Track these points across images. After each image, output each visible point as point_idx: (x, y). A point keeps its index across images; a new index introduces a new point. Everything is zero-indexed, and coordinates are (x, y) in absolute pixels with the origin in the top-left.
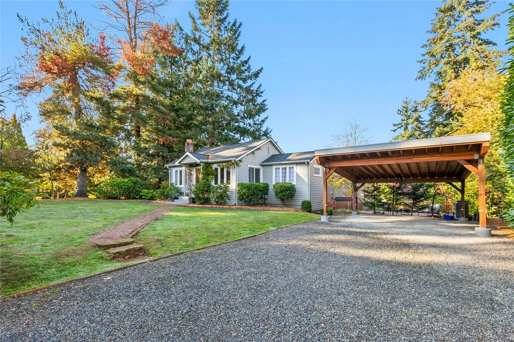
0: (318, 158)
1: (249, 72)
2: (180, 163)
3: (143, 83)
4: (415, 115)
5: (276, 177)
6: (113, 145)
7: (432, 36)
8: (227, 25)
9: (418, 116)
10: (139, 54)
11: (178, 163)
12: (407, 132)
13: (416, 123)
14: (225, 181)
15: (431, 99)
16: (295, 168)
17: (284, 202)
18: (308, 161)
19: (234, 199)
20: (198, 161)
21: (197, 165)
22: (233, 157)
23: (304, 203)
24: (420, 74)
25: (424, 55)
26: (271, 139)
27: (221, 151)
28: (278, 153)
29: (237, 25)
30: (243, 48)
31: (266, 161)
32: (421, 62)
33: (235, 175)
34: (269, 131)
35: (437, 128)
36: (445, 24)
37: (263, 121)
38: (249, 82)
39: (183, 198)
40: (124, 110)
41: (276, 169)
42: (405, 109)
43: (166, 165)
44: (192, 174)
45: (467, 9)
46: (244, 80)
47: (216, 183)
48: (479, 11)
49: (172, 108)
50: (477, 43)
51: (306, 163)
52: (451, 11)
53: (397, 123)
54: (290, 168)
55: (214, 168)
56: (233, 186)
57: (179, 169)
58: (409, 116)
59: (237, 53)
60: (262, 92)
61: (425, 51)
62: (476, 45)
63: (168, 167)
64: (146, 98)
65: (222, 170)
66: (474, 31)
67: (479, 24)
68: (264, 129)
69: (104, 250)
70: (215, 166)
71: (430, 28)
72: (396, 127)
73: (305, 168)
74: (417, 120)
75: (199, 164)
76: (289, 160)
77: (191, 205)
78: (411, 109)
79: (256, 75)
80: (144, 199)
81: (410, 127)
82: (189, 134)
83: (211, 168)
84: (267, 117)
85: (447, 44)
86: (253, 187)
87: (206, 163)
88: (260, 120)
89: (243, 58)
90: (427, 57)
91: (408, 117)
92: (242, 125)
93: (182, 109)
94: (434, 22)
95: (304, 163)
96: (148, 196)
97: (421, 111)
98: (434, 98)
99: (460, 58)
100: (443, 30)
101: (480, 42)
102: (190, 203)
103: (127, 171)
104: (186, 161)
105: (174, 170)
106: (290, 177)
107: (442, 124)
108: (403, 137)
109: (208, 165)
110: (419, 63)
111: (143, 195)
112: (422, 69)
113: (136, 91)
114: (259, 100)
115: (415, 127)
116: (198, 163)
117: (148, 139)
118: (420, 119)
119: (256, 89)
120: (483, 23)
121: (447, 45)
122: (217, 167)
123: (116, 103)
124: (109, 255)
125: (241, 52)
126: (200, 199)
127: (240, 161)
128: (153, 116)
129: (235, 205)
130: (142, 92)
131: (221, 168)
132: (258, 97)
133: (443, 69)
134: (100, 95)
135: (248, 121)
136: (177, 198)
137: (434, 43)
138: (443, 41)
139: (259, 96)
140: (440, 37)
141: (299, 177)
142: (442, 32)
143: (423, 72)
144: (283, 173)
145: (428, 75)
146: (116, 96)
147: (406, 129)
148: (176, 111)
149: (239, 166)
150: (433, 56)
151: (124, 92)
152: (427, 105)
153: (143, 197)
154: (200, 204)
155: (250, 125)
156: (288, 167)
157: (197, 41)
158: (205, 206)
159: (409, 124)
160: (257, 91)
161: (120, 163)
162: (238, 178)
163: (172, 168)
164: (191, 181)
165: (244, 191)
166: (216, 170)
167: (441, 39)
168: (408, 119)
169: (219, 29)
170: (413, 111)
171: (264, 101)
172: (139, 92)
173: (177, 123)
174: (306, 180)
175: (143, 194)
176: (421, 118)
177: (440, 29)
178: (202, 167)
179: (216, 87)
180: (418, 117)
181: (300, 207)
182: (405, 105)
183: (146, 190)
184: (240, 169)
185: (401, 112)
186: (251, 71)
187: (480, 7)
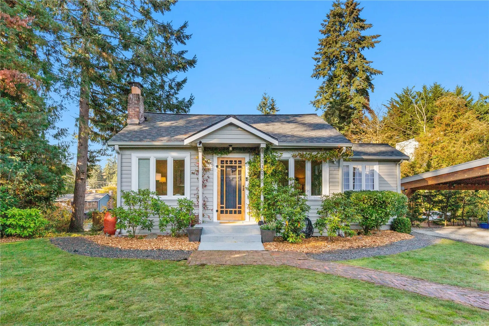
2: (199, 140)
11: (194, 141)
14: (308, 188)
15: (324, 100)
16: (376, 166)
20: (271, 141)
44: (207, 170)
51: (401, 161)
57: (153, 155)
70: (283, 156)
73: (393, 168)
105: (135, 156)
106: (367, 180)
116: (263, 146)
131: (298, 162)
141: (383, 182)
144: (354, 174)
156: (363, 165)
164: (205, 186)
166: (285, 164)
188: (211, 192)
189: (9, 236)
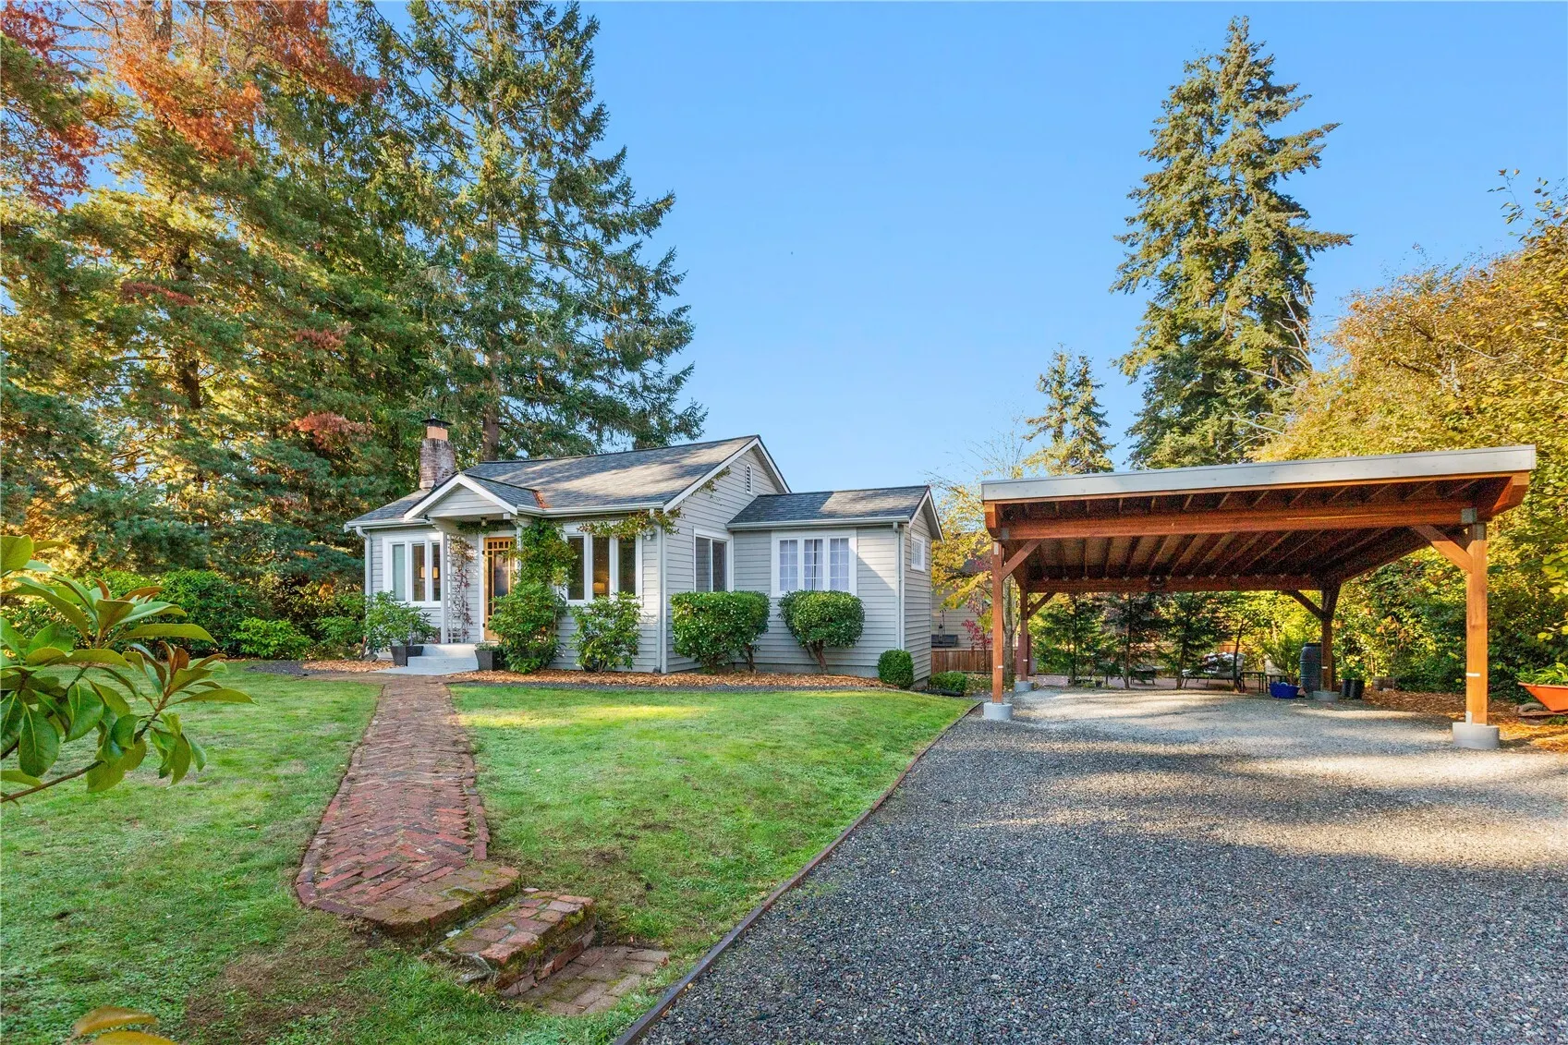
0: (993, 510)
1: (626, 204)
2: (424, 514)
3: (214, 188)
4: (1082, 397)
5: (783, 571)
6: (83, 432)
7: (1157, 167)
8: (542, 20)
9: (1090, 399)
10: (189, 64)
11: (418, 516)
12: (1061, 445)
13: (1083, 419)
14: (614, 585)
15: (1148, 351)
16: (853, 542)
17: (820, 657)
18: (905, 517)
19: (654, 652)
20: (507, 509)
21: (497, 523)
22: (648, 499)
23: (886, 660)
24: (1121, 277)
25: (1133, 220)
26: (756, 441)
27: (577, 477)
28: (772, 491)
29: (582, 26)
30: (599, 114)
31: (743, 516)
32: (1124, 240)
33: (657, 563)
34: (699, 414)
35: (1168, 437)
36: (1190, 137)
37: (677, 380)
38: (626, 240)
39: (443, 653)
40: (128, 291)
41: (783, 543)
42: (1056, 377)
43: (351, 523)
44: (469, 559)
45: (1246, 104)
46: (611, 230)
47: (576, 592)
48: (1275, 113)
49: (338, 303)
50: (1266, 203)
51: (895, 525)
52: (1205, 102)
53: (1036, 417)
54: (833, 541)
55: (565, 538)
56: (651, 602)
57: (409, 540)
58: (1066, 398)
59: (581, 129)
60: (676, 280)
61: (1134, 208)
62: (1263, 209)
63: (359, 530)
64: (224, 249)
65: (601, 546)
66: (1262, 168)
67: (1273, 152)
68: (679, 406)
69: (424, 946)
70: (571, 530)
71: (1151, 143)
72: (1033, 428)
73: (887, 542)
74: (1086, 410)
75: (508, 522)
76: (831, 515)
77: (491, 676)
78: (1072, 378)
79: (651, 217)
80: (250, 655)
81: (1068, 428)
82: (414, 407)
83: (555, 536)
84: (691, 368)
85: (1196, 197)
86: (736, 608)
87: (536, 519)
88: (666, 378)
89: (601, 150)
90: (1140, 227)
91: (1066, 401)
92: (601, 389)
93: (381, 311)
94: (1160, 127)
95: (888, 526)
96: (267, 646)
97: (1097, 387)
98: (1156, 348)
99: (1227, 239)
100: (1185, 153)
101: (1274, 201)
102: (481, 669)
103: (165, 543)
104: (453, 509)
105: (387, 541)
106: (833, 571)
107: (1178, 424)
108: (1052, 456)
109: (542, 526)
110: (1121, 243)
111: (245, 641)
112: (1127, 260)
113: (185, 217)
114: (665, 306)
115: (1082, 430)
116: (506, 517)
117: (240, 418)
118: (1094, 409)
119: (654, 266)
120: (1286, 149)
121: (1195, 199)
122: (579, 534)
123: (91, 258)
124: (477, 974)
125: (594, 126)
126: (523, 652)
127: (674, 513)
128: (265, 326)
129: (658, 671)
130: (213, 226)
131: (594, 538)
132: (661, 294)
133: (1183, 268)
134: (20, 210)
135: (625, 377)
136: (419, 652)
137: (1162, 188)
138: (1185, 188)
139: (665, 291)
140: (1177, 171)
141: (864, 574)
142: (1183, 159)
143: (1129, 270)
144: (807, 557)
145: (1142, 282)
146: (89, 227)
147: (1058, 435)
148: (360, 315)
149: (671, 532)
150: (1156, 225)
151: (125, 214)
152: (1138, 369)
153: (245, 648)
154: (527, 673)
155: (633, 392)
156: (826, 537)
157: (436, 56)
158: (548, 679)
159: (1065, 420)
160: (658, 272)
161: (128, 511)
162: (668, 579)
163: (376, 536)
164: (467, 585)
165: (702, 622)
166: (577, 543)
167: (1181, 179)
168: (1065, 406)
169: (512, 28)
170: (1077, 385)
171: (680, 310)
172: (195, 222)
173: (365, 362)
174: (893, 582)
175: (244, 636)
176: (1096, 405)
177: (1178, 149)
178: (519, 531)
179: (507, 244)
180: (1089, 403)
181: (876, 673)
182: (1057, 365)
183: (257, 622)
184: (672, 542)
185: (1047, 383)
186: (636, 202)
187: (1277, 102)
188: (474, 594)
189: (244, 655)
